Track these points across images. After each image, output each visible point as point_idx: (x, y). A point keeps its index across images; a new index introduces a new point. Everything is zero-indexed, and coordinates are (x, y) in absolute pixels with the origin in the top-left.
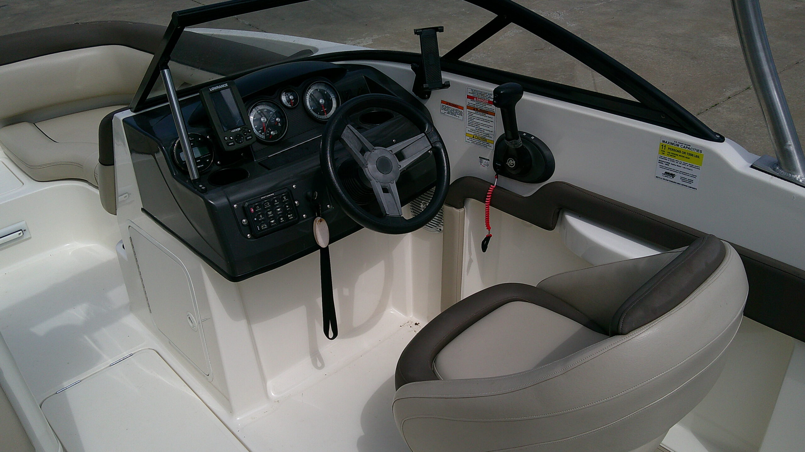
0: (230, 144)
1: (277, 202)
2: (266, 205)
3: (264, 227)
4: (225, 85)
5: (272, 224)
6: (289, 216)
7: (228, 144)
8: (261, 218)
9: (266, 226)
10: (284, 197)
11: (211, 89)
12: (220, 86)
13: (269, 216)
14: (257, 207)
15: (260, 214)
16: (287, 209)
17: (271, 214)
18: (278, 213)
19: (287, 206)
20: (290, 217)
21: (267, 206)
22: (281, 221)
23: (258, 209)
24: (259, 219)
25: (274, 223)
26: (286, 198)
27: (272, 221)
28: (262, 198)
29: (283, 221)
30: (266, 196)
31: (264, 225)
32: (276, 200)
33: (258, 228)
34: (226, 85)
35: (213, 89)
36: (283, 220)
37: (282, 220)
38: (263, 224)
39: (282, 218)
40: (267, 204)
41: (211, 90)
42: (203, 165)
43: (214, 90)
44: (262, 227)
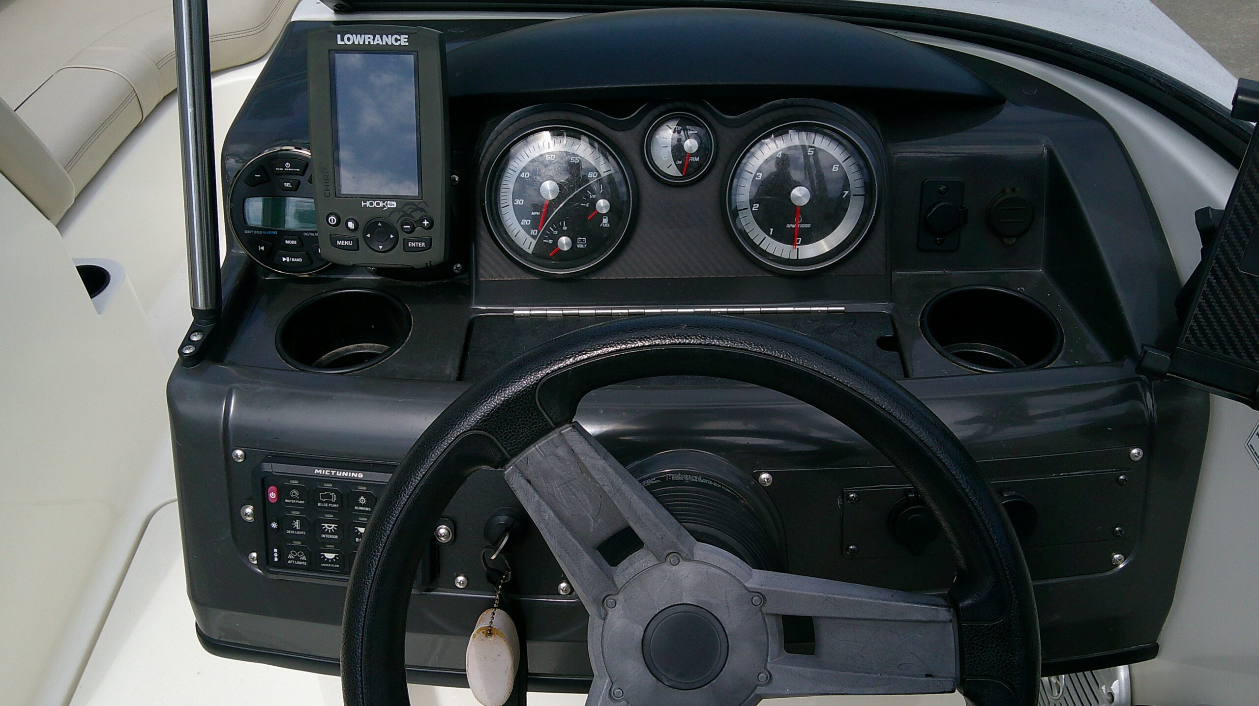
0: (339, 243)
1: (364, 506)
2: (323, 497)
3: (297, 559)
4: (397, 40)
5: (325, 563)
7: (333, 241)
8: (295, 529)
9: (304, 558)
11: (342, 40)
12: (378, 36)
13: (323, 536)
14: (294, 491)
15: (295, 518)
17: (332, 533)
18: (356, 540)
21: (328, 502)
23: (296, 499)
24: (289, 532)
25: (332, 561)
27: (330, 556)
30: (333, 473)
31: (297, 554)
32: (362, 498)
33: (276, 555)
34: (403, 40)
35: (349, 39)
38: (297, 548)
40: (330, 497)
41: (339, 42)
42: (300, 260)
43: (351, 42)
44: (290, 556)
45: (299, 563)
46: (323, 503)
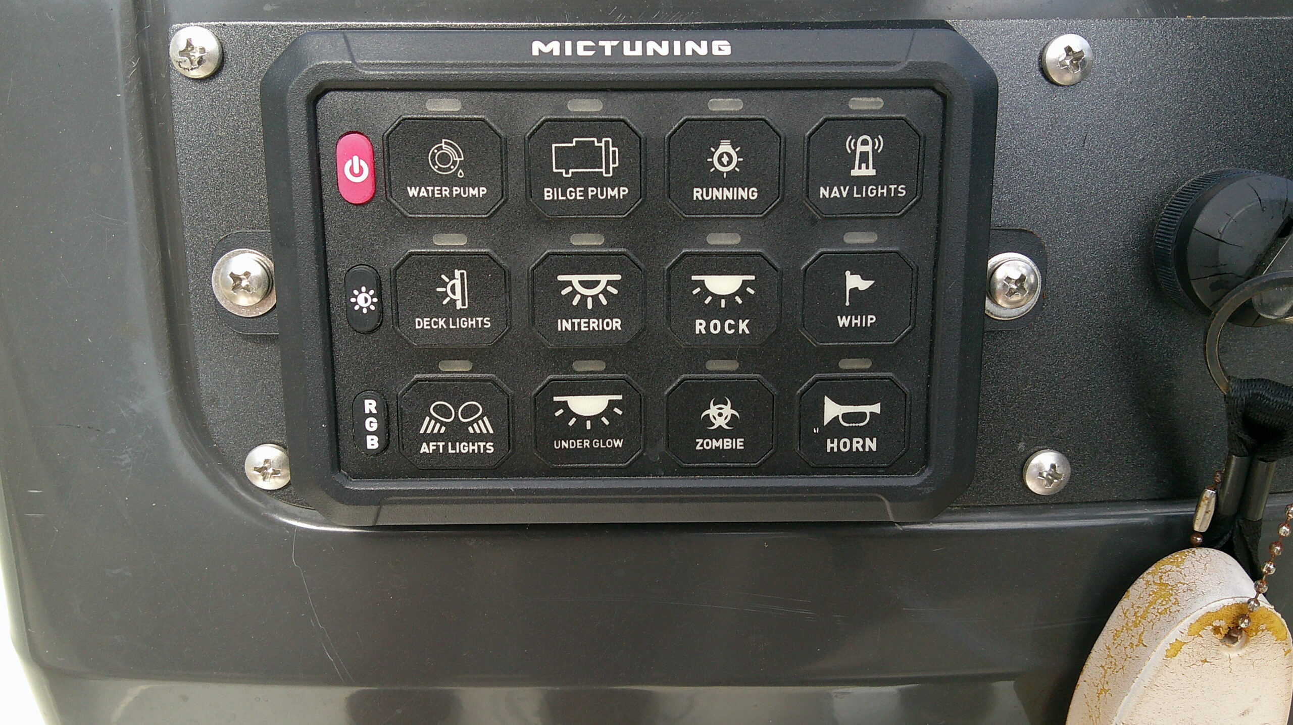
1: (731, 181)
2: (565, 159)
3: (457, 432)
5: (569, 434)
6: (832, 410)
8: (450, 311)
9: (485, 426)
10: (864, 146)
13: (566, 325)
15: (450, 263)
16: (843, 321)
17: (599, 312)
18: (700, 326)
19: (854, 281)
20: (835, 429)
21: (580, 181)
22: (701, 444)
23: (451, 181)
24: (422, 323)
25: (596, 426)
26: (879, 160)
28: (537, 47)
29: (727, 444)
30: (608, 46)
31: (458, 412)
32: (725, 147)
33: (371, 424)
36: (735, 429)
37: (720, 433)
38: (456, 390)
39: (728, 411)
40: (591, 156)
44: (428, 426)
45: (464, 448)
46: (562, 183)
